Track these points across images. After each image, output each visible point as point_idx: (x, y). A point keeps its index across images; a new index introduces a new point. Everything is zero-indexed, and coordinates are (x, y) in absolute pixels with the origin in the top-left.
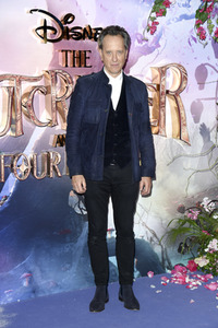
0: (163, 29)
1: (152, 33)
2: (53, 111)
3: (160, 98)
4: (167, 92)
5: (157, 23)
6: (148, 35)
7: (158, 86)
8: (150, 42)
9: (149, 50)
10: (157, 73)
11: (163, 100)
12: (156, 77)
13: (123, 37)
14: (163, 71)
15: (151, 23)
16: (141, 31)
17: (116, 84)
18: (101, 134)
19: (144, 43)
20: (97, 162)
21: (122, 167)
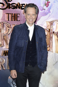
0: (52, 5)
1: (47, 7)
2: (2, 40)
3: (50, 35)
4: (54, 32)
5: (49, 2)
6: (45, 7)
7: (50, 30)
8: (46, 10)
9: (46, 14)
10: (49, 24)
11: (51, 36)
12: (49, 26)
13: (36, 8)
14: (52, 23)
15: (46, 2)
16: (42, 5)
17: (31, 29)
18: (24, 51)
19: (43, 11)
20: (22, 64)
21: (33, 66)
